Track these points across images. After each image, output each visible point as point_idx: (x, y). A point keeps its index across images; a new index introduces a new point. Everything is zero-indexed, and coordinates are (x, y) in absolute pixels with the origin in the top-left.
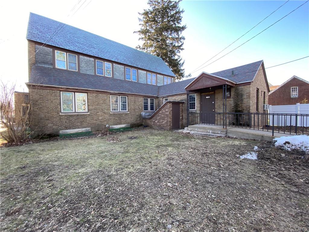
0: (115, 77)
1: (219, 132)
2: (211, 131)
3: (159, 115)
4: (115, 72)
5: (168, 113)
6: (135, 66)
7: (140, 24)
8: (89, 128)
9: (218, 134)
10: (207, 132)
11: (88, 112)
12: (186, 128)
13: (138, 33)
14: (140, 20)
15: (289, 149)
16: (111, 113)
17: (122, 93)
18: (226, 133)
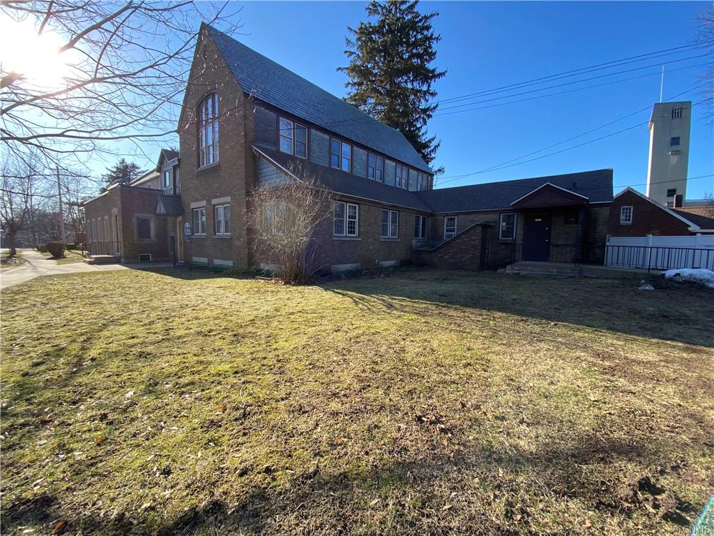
0: (355, 173)
1: (569, 271)
2: (555, 270)
3: (456, 245)
4: (355, 163)
5: (476, 243)
6: (381, 151)
7: (346, 52)
8: (358, 264)
9: (567, 273)
10: (549, 271)
11: (359, 237)
12: (508, 267)
13: (346, 71)
14: (348, 42)
15: (680, 280)
16: (382, 240)
17: (394, 206)
18: (580, 273)
